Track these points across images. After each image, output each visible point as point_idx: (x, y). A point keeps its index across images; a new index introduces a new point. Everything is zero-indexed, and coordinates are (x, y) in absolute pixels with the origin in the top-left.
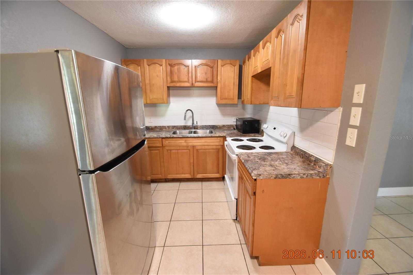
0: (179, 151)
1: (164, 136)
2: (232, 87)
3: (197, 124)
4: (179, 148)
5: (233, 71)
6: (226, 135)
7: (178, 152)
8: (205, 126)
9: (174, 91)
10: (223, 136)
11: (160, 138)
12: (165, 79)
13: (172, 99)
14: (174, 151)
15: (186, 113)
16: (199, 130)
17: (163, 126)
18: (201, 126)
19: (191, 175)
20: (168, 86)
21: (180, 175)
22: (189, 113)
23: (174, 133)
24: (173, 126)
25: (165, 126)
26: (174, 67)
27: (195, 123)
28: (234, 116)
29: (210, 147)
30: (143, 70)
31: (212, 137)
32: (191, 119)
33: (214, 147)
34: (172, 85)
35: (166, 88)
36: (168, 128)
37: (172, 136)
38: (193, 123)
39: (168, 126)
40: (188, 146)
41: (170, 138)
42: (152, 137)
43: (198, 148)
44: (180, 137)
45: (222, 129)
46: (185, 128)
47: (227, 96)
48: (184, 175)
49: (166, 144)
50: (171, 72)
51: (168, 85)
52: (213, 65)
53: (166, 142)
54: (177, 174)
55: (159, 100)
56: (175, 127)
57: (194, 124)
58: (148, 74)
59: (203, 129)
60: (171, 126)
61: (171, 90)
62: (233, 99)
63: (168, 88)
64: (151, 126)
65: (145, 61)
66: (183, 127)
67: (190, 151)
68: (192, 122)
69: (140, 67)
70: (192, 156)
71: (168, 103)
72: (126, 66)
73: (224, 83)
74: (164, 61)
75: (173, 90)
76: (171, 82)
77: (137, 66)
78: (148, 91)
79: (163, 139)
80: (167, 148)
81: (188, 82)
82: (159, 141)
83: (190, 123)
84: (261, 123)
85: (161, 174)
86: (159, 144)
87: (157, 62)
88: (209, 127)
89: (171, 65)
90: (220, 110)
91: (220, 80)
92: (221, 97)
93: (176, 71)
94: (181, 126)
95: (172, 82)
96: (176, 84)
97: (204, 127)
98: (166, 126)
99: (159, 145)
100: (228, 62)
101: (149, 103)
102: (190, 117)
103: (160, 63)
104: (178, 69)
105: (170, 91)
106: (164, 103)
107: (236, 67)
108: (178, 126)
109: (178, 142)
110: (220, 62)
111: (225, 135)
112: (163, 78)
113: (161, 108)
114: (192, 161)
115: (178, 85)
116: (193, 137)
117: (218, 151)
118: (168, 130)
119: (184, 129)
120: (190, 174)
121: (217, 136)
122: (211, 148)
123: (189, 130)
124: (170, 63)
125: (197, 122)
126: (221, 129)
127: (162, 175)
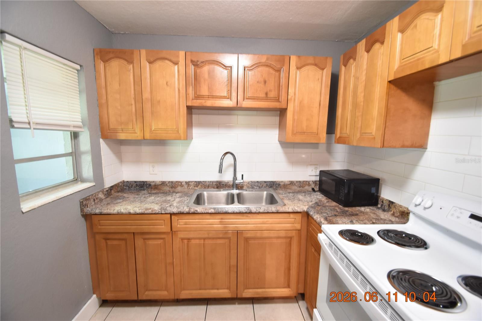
0: (207, 242)
1: (175, 210)
2: (315, 111)
3: (242, 179)
4: (206, 236)
5: (318, 79)
6: (308, 208)
7: (204, 243)
8: (257, 182)
9: (200, 116)
10: (301, 211)
11: (166, 214)
12: (183, 91)
13: (196, 132)
14: (197, 241)
15: (222, 159)
16: (246, 190)
17: (176, 182)
18: (250, 183)
19: (230, 291)
20: (188, 105)
21: (208, 291)
22: (229, 159)
23: (199, 200)
24: (195, 182)
25: (181, 182)
26: (202, 67)
27: (239, 177)
28: (311, 165)
29: (273, 234)
30: (137, 71)
31: (278, 213)
32: (232, 169)
33: (283, 234)
34: (197, 103)
35: (184, 110)
36: (186, 186)
37: (192, 211)
38: (235, 178)
39: (186, 182)
40: (226, 232)
41: (188, 213)
42: (150, 211)
43: (249, 235)
44: (210, 211)
45: (290, 189)
46: (219, 185)
47: (305, 128)
48: (216, 291)
49: (178, 226)
50: (196, 77)
51: (190, 104)
52: (279, 67)
53: (180, 223)
54: (200, 289)
55: (169, 132)
56: (201, 184)
57: (237, 179)
58: (149, 81)
59: (253, 188)
60: (192, 182)
61: (195, 114)
62: (317, 134)
63: (190, 109)
64: (154, 182)
65: (143, 53)
66: (216, 185)
67: (230, 242)
68: (232, 176)
69: (131, 66)
70: (234, 251)
71: (188, 137)
72: (104, 62)
73: (301, 102)
74: (182, 54)
75: (199, 114)
76: (195, 97)
77: (125, 63)
78: (147, 114)
79: (173, 217)
80: (181, 235)
81: (230, 98)
82: (164, 221)
83: (228, 177)
84: (382, 184)
85: (166, 289)
86: (163, 226)
87: (168, 57)
88: (265, 185)
89: (196, 64)
90: (286, 153)
91: (292, 96)
92: (293, 131)
93: (206, 76)
94: (211, 182)
95: (198, 97)
96: (205, 102)
97: (255, 185)
98: (183, 182)
99: (164, 228)
100: (311, 61)
101: (149, 138)
102: (229, 166)
103: (174, 59)
104: (209, 73)
105: (194, 116)
106: (180, 139)
107: (325, 70)
108: (205, 182)
109: (205, 222)
110: (294, 60)
111: (306, 210)
112: (179, 90)
113: (175, 148)
114: (233, 262)
115: (209, 103)
116: (237, 213)
117: (290, 241)
118: (186, 190)
119: (217, 188)
120: (229, 288)
121: (290, 210)
122: (276, 235)
123: (228, 190)
124: (194, 59)
125: (242, 175)
126: (289, 191)
127: (167, 292)
